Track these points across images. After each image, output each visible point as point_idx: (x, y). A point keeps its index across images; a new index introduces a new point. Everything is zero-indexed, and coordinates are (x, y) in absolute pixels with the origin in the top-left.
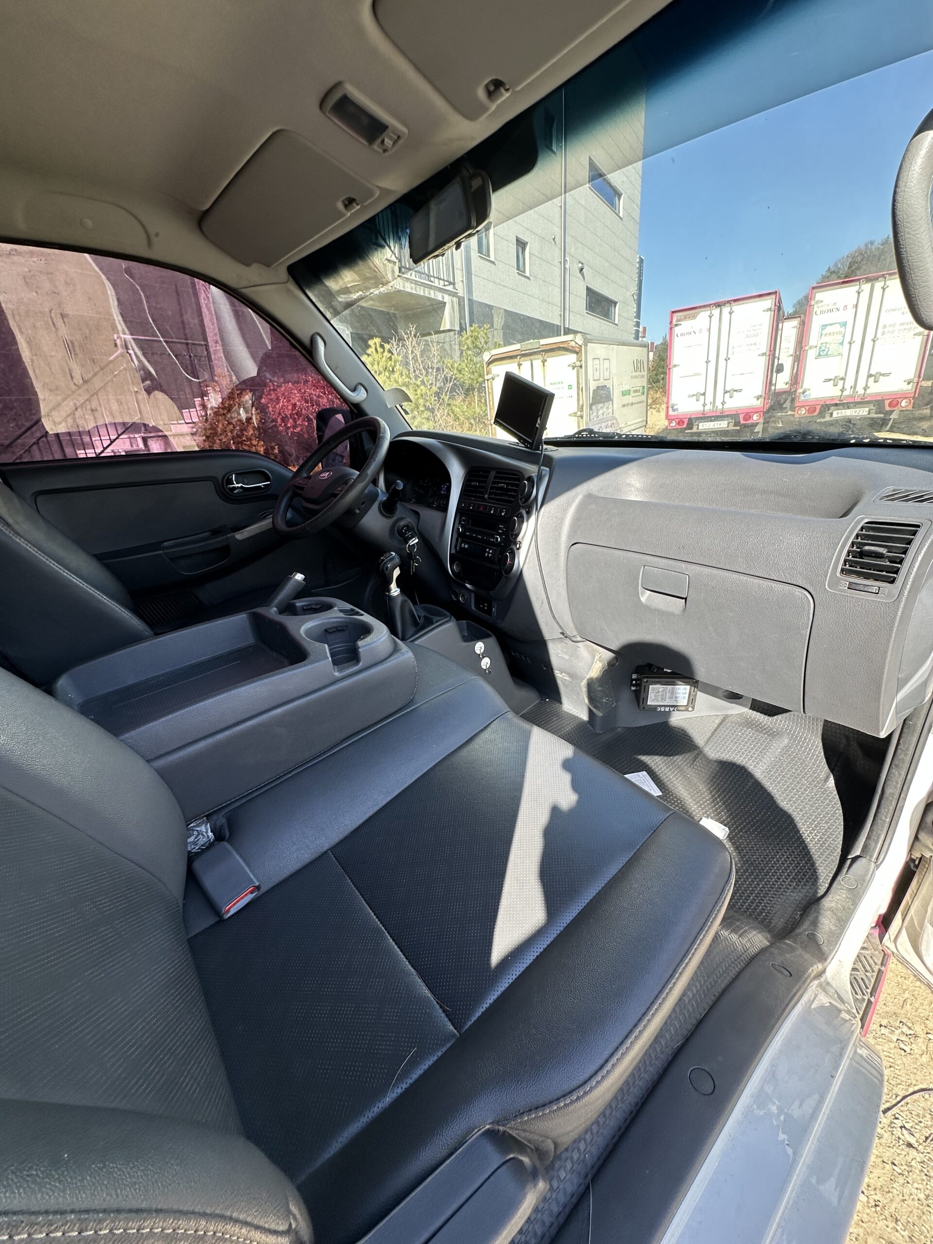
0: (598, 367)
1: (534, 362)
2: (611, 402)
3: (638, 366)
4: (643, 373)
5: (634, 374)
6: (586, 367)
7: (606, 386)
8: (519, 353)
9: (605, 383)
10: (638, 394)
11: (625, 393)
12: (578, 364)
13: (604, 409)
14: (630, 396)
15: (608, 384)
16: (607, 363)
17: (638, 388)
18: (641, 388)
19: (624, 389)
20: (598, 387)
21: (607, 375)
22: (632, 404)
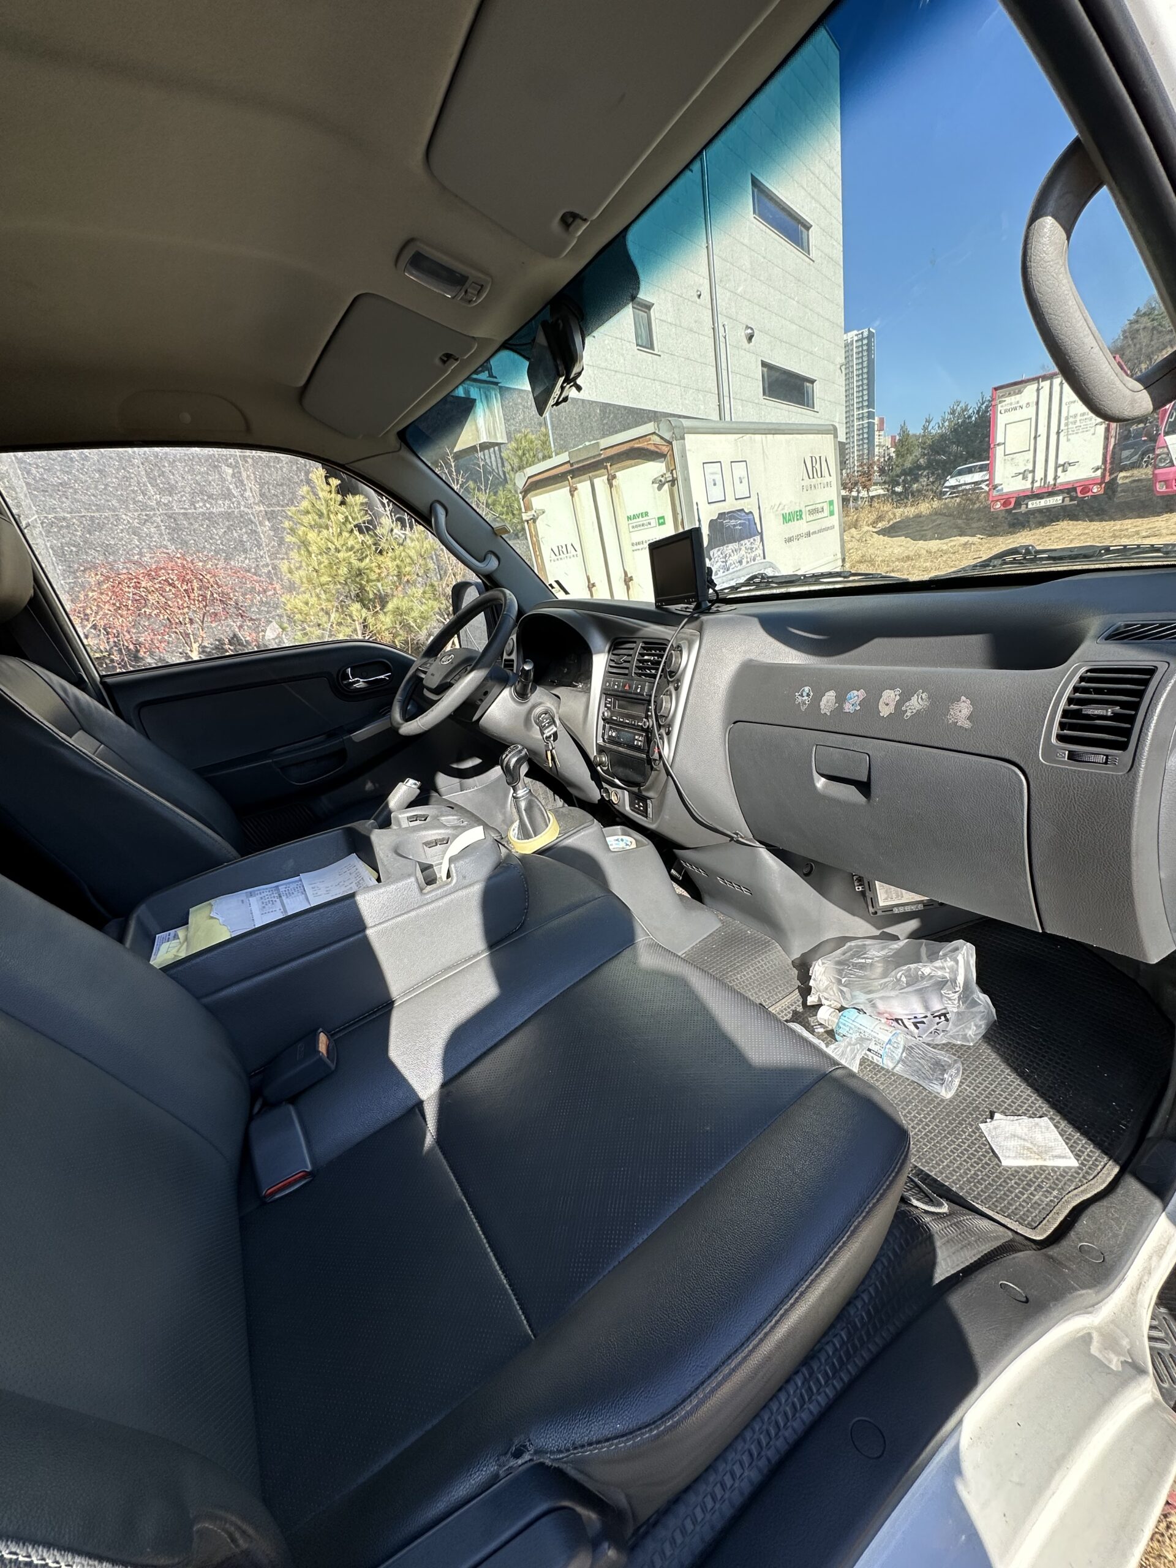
0: (718, 478)
1: (596, 481)
2: (758, 538)
3: (813, 468)
4: (827, 479)
5: (807, 482)
6: (687, 479)
7: (742, 510)
8: (567, 467)
9: (739, 505)
10: (820, 515)
11: (787, 518)
12: (669, 476)
13: (743, 552)
14: (804, 521)
15: (748, 506)
16: (740, 470)
17: (819, 506)
18: (826, 506)
19: (786, 511)
20: (722, 515)
21: (742, 491)
22: (809, 534)
